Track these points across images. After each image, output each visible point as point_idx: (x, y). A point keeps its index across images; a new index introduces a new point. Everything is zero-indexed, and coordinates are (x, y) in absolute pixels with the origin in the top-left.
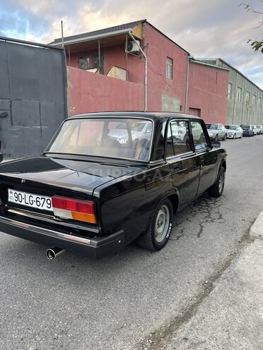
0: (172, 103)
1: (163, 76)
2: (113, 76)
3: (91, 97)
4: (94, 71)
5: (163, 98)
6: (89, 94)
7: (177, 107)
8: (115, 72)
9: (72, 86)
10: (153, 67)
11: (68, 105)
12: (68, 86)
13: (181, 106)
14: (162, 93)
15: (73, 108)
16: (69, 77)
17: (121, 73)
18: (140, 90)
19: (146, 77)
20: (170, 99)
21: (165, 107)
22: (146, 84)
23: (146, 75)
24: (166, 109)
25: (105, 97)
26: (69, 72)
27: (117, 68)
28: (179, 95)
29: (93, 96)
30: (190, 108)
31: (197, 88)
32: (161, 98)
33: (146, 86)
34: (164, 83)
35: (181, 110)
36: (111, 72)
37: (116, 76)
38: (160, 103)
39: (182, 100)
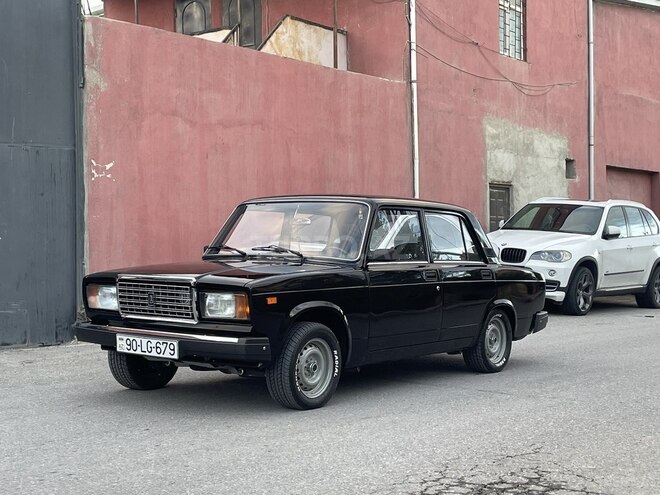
0: (528, 149)
1: (486, 48)
2: (287, 53)
3: (181, 126)
4: (218, 37)
5: (490, 130)
6: (174, 113)
7: (552, 163)
8: (295, 40)
9: (103, 86)
10: (443, 17)
11: (86, 154)
12: (89, 85)
13: (569, 162)
14: (483, 111)
15: (108, 167)
16: (93, 55)
17: (319, 43)
18: (391, 102)
19: (414, 54)
20: (520, 134)
21: (501, 163)
22: (414, 77)
23: (414, 46)
24: (507, 168)
25: (241, 124)
26: (95, 35)
27: (301, 25)
28: (560, 120)
29: (192, 124)
30: (609, 168)
31: (634, 92)
32: (482, 130)
33: (414, 85)
34: (490, 74)
35: (569, 174)
36: (277, 39)
37: (300, 53)
38: (477, 150)
39: (573, 139)
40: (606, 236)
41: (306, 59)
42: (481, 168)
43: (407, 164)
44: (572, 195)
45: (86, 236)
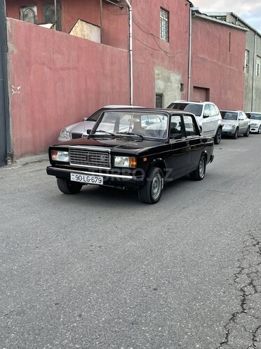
0: (169, 80)
1: (155, 37)
2: (79, 35)
3: (46, 70)
4: (49, 26)
5: (157, 72)
6: (43, 64)
7: (176, 85)
8: (82, 30)
9: (15, 51)
10: (141, 22)
11: (9, 82)
12: (10, 51)
13: (182, 85)
14: (154, 63)
15: (19, 88)
16: (11, 36)
17: (91, 32)
18: (123, 59)
19: (131, 38)
20: (166, 73)
21: (160, 86)
22: (131, 49)
23: (131, 35)
24: (161, 88)
25: (69, 69)
26: (11, 28)
27: (84, 23)
28: (179, 68)
29: (50, 68)
30: (194, 87)
31: (203, 56)
32: (154, 72)
33: (131, 52)
34: (157, 48)
35: (182, 90)
36: (75, 29)
37: (84, 36)
38: (152, 80)
39: (183, 75)
40: (204, 117)
41: (86, 38)
42: (153, 88)
43: (128, 86)
44: (183, 98)
45: (10, 120)
